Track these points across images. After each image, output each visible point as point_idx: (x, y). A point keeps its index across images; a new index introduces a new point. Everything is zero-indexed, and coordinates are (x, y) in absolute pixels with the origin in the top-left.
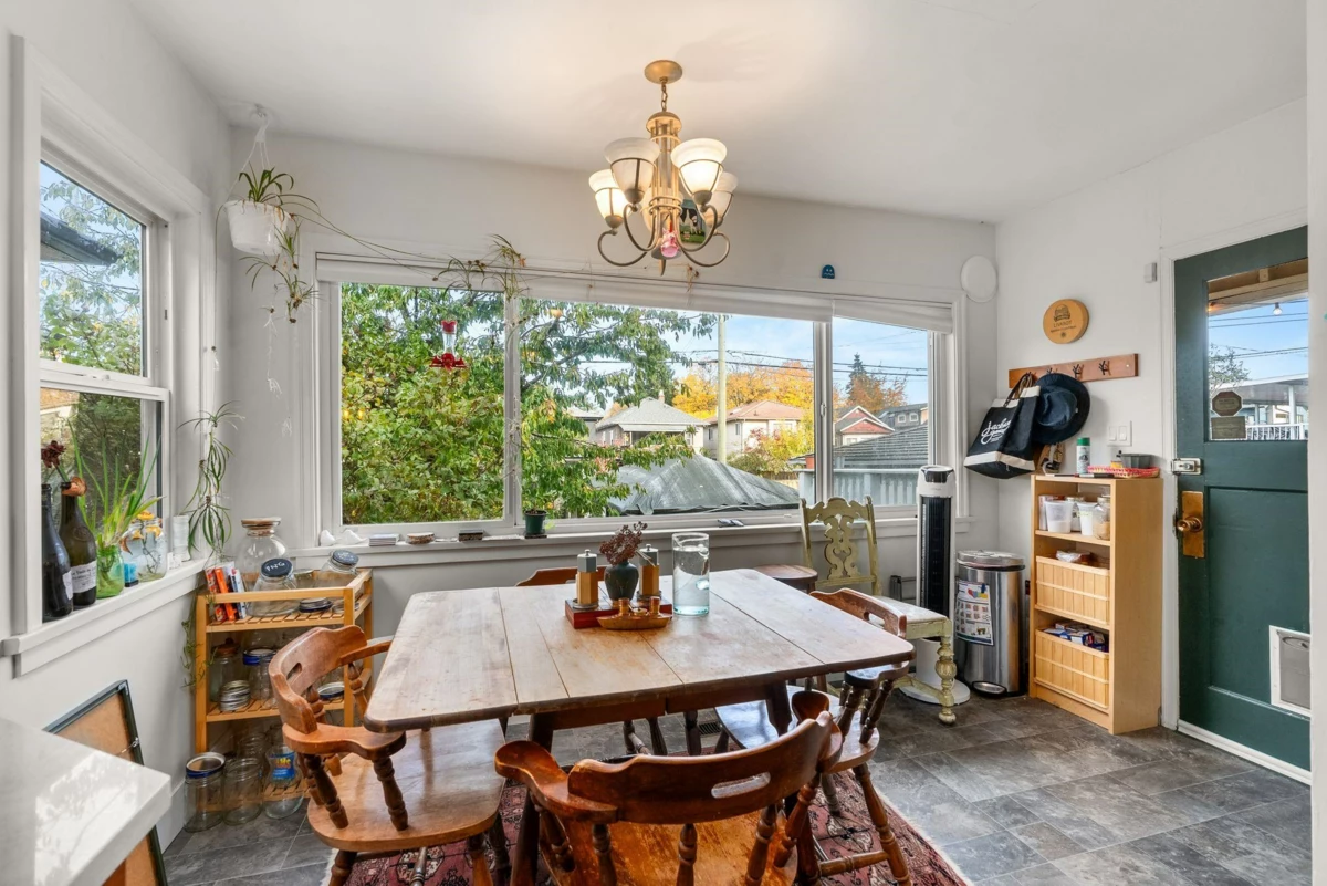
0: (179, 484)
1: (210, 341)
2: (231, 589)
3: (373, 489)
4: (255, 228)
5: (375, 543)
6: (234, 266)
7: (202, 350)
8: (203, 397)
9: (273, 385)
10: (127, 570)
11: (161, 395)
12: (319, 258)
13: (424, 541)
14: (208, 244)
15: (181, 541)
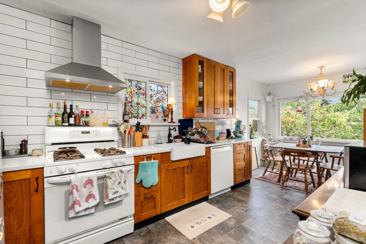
0: (261, 129)
1: (264, 113)
2: (266, 141)
3: (295, 133)
4: (269, 99)
5: (284, 138)
6: (267, 103)
7: (263, 114)
8: (263, 119)
9: (270, 118)
10: (256, 137)
11: (259, 119)
12: (277, 100)
13: (292, 139)
14: (264, 101)
15: (261, 135)
